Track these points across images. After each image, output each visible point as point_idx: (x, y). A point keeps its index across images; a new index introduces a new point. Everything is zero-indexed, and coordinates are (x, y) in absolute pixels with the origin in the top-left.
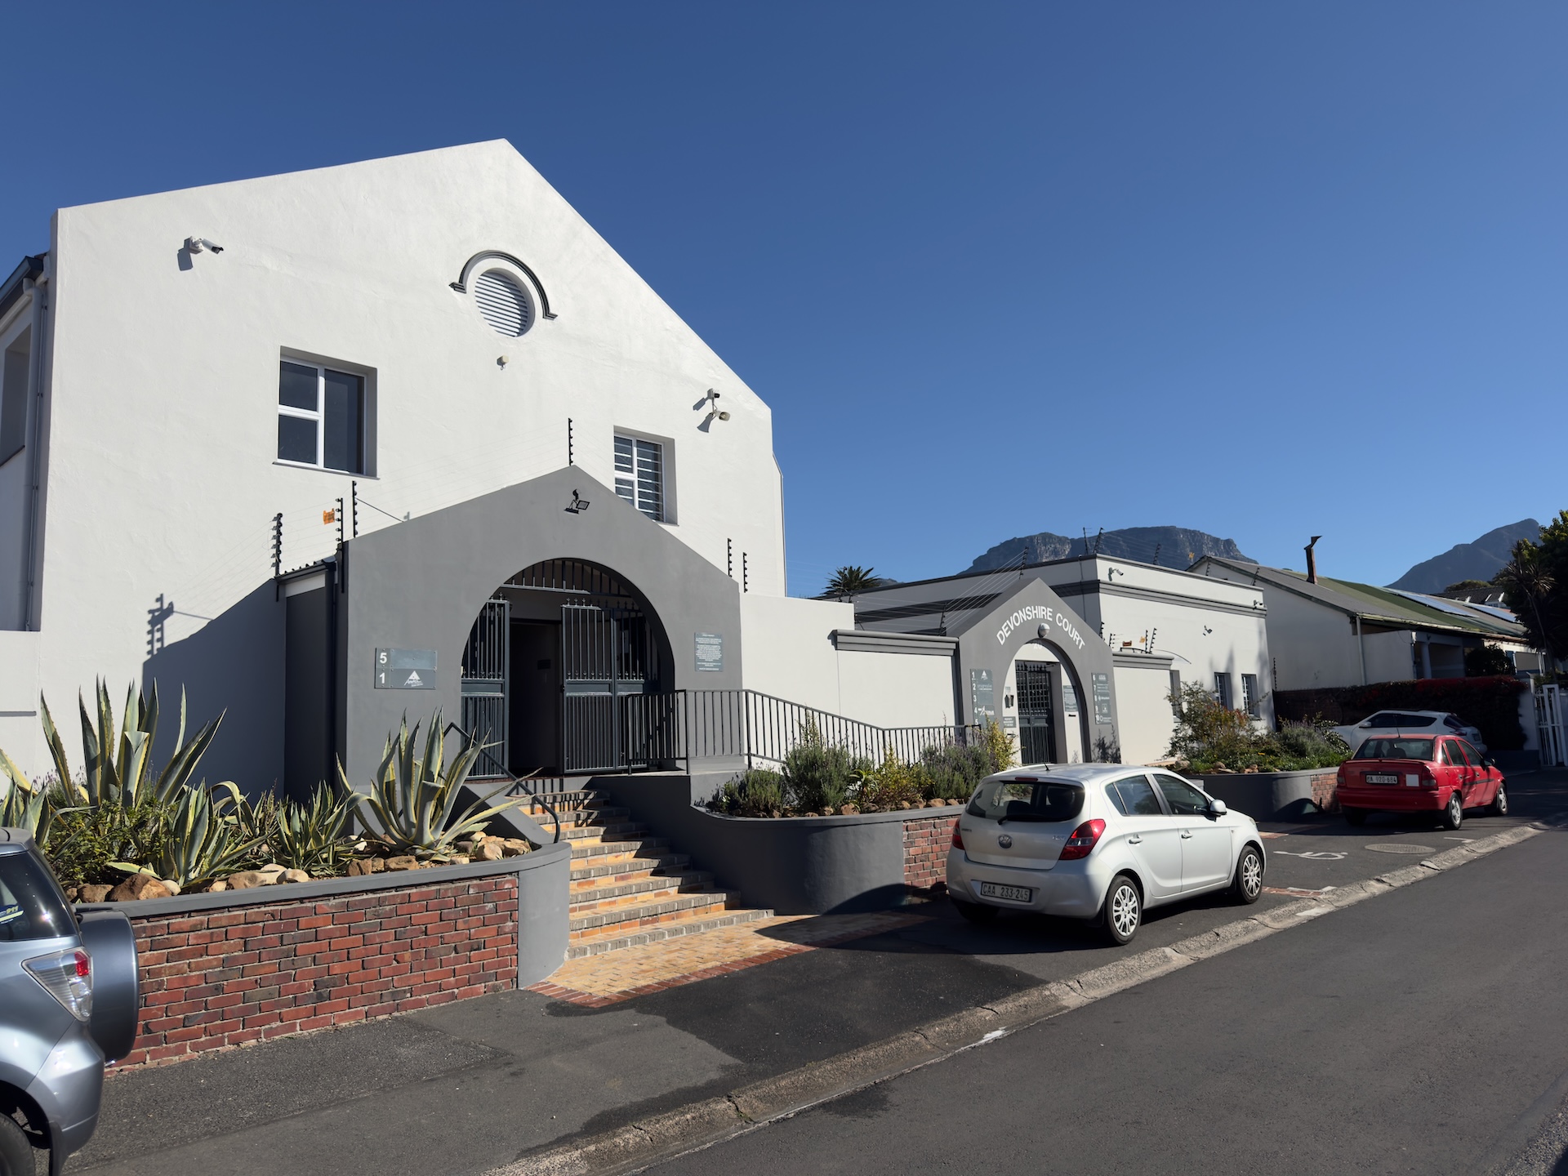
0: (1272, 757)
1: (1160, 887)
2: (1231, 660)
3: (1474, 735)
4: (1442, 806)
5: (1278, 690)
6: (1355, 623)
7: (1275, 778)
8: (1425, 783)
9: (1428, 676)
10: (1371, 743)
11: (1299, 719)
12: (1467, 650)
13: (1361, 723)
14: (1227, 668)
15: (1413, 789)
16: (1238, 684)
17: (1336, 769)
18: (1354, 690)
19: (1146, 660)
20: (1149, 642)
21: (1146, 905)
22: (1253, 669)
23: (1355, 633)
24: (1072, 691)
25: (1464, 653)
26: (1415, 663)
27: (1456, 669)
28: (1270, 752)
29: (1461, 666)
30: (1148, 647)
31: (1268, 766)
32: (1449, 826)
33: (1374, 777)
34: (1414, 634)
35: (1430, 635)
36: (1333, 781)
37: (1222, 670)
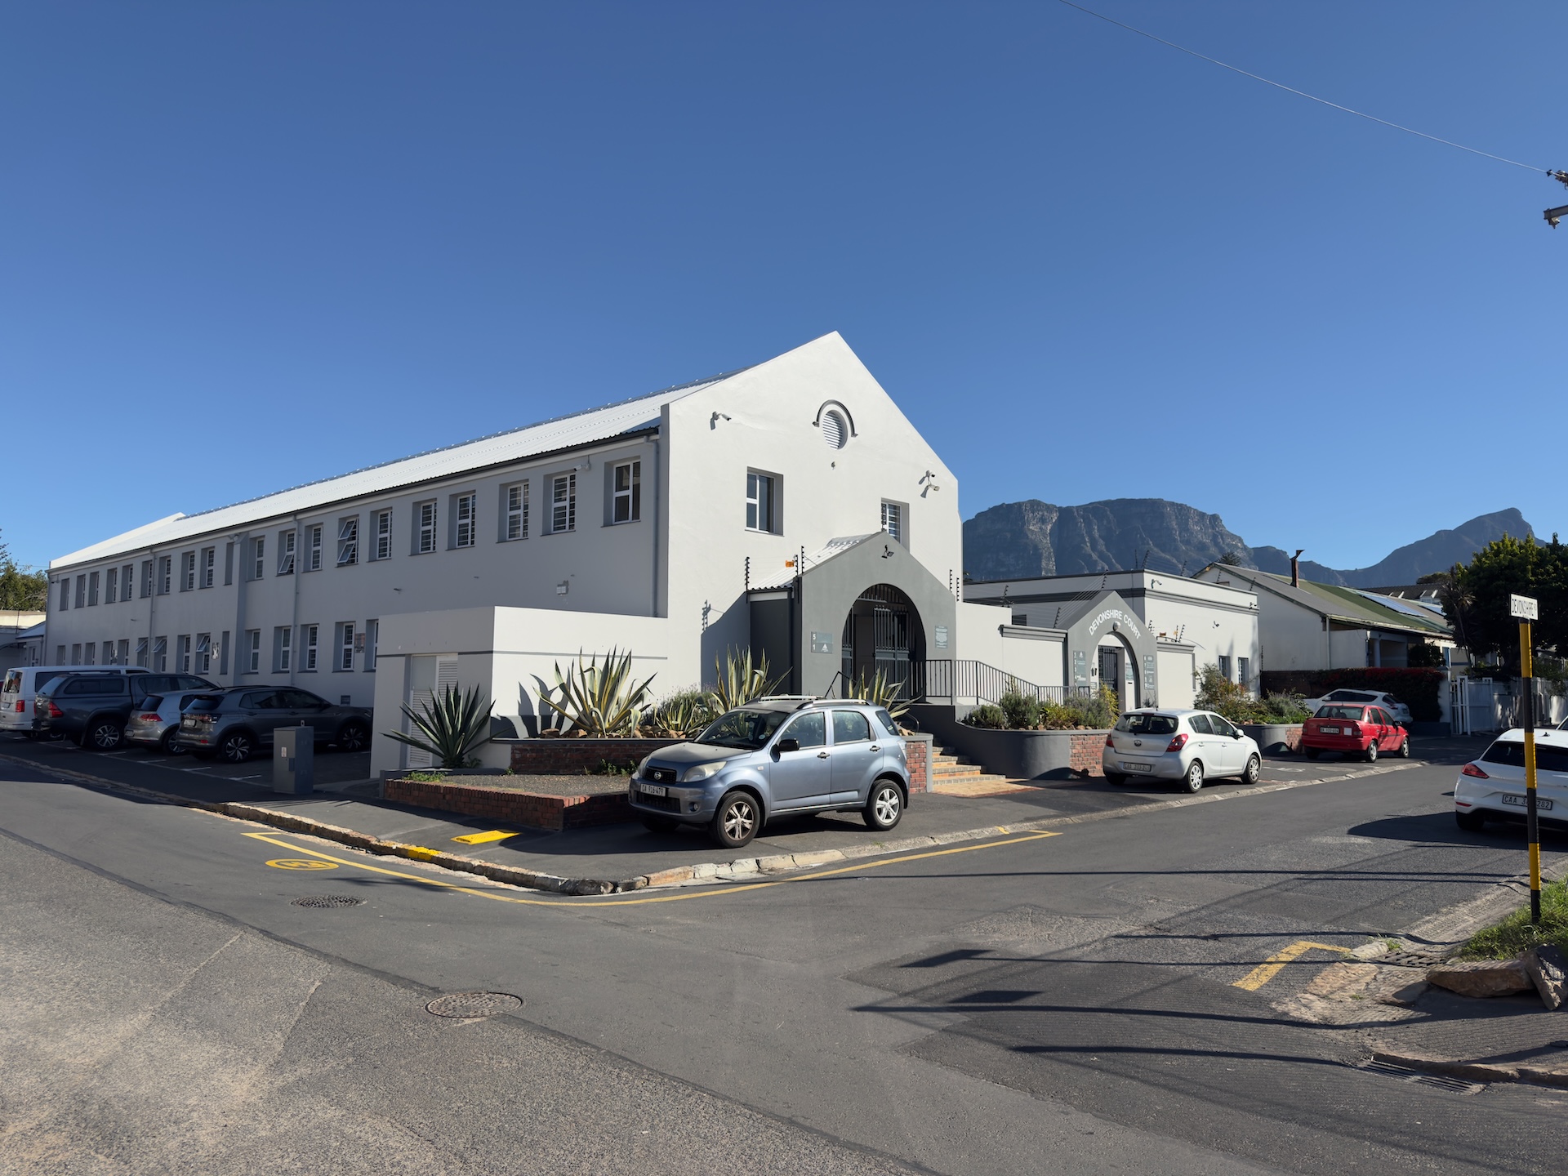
0: (1261, 716)
1: (1213, 769)
2: (1231, 647)
3: (1404, 709)
4: (1365, 748)
5: (1264, 670)
6: (1326, 621)
7: (1263, 728)
8: (1355, 733)
9: (1378, 665)
10: (1326, 709)
11: (1280, 692)
12: (1411, 646)
13: (1323, 698)
14: (1229, 653)
15: (1348, 737)
16: (1235, 665)
17: (1302, 725)
18: (1321, 673)
19: (1176, 646)
20: (1179, 634)
21: (1204, 777)
22: (1247, 654)
23: (1325, 630)
24: (1131, 666)
25: (1407, 647)
26: (1368, 654)
27: (1401, 661)
28: (1261, 712)
29: (1405, 658)
30: (1178, 637)
31: (1259, 720)
32: (1369, 760)
33: (1325, 729)
34: (1369, 632)
35: (1381, 633)
36: (1300, 732)
37: (1224, 654)
